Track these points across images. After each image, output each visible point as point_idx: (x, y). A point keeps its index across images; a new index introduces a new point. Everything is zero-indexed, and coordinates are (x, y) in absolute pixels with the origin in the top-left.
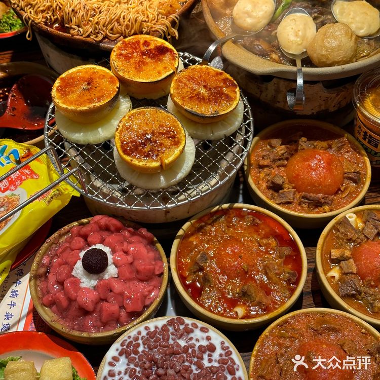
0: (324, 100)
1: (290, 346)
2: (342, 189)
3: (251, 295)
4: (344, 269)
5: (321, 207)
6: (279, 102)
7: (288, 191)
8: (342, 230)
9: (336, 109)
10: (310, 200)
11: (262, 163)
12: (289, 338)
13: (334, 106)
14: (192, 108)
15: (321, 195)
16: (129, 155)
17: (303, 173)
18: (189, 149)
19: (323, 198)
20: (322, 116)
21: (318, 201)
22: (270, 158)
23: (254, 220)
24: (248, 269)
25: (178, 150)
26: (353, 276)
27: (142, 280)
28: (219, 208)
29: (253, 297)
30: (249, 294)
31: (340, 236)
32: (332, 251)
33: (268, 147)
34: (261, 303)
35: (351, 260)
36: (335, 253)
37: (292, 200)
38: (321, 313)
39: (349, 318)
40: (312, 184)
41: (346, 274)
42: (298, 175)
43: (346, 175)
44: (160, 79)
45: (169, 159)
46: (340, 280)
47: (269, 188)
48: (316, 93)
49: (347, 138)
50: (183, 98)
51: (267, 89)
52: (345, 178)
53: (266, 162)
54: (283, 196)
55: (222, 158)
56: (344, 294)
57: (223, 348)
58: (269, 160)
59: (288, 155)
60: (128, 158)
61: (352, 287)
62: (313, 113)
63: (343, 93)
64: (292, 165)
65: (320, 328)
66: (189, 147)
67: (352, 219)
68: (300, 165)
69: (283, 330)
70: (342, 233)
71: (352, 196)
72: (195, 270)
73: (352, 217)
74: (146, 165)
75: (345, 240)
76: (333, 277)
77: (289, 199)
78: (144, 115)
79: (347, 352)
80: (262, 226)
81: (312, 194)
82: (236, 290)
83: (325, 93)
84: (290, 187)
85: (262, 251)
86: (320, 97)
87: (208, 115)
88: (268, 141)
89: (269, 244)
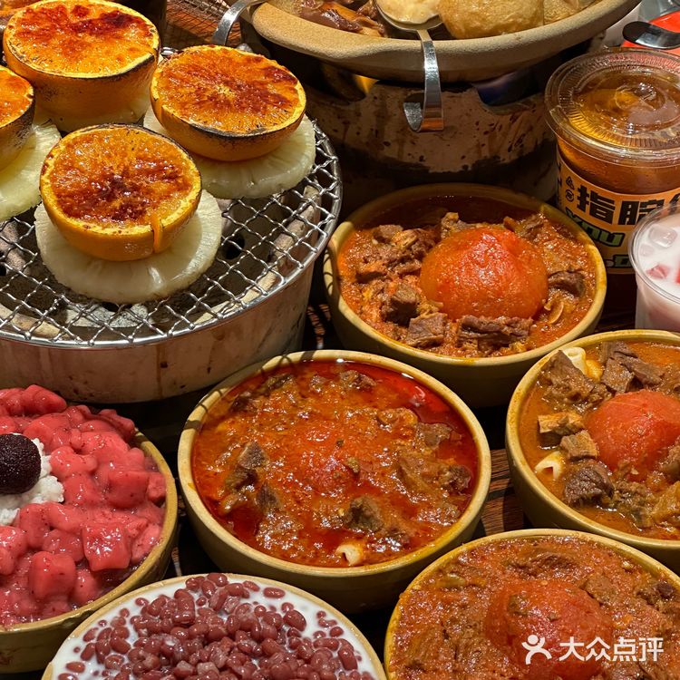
0: (486, 133)
1: (471, 602)
2: (547, 308)
3: (372, 516)
4: (571, 451)
5: (507, 346)
6: (387, 144)
7: (431, 317)
8: (556, 380)
9: (514, 156)
10: (481, 332)
11: (363, 268)
12: (468, 586)
13: (510, 150)
14: (205, 122)
15: (502, 319)
16: (77, 216)
17: (459, 275)
18: (208, 212)
19: (508, 325)
20: (487, 172)
21: (499, 332)
22: (381, 258)
23: (360, 378)
24: (359, 468)
25: (188, 199)
26: (591, 461)
27: (120, 507)
28: (281, 360)
29: (377, 521)
30: (368, 513)
31: (555, 392)
32: (541, 418)
33: (375, 242)
34: (395, 530)
35: (584, 433)
36: (547, 423)
37: (442, 336)
38: (532, 539)
39: (591, 542)
40: (482, 296)
41: (576, 459)
42: (448, 282)
43: (552, 279)
44: (123, 70)
45: (169, 218)
46: (564, 474)
47: (386, 318)
48: (467, 114)
49: (546, 214)
50: (183, 106)
51: (359, 115)
52: (550, 286)
53: (373, 267)
54: (420, 329)
55: (280, 232)
56: (576, 497)
57: (322, 624)
58: (379, 263)
59: (420, 246)
60: (78, 224)
61: (591, 481)
62: (465, 167)
63: (525, 114)
64: (431, 264)
65: (532, 561)
66: (207, 208)
67: (577, 357)
68: (449, 259)
69: (452, 572)
70: (559, 386)
71: (570, 319)
72: (239, 482)
73: (576, 354)
74: (120, 232)
75: (566, 400)
76: (550, 469)
77: (435, 334)
78: (101, 140)
79: (596, 595)
80: (381, 390)
81: (482, 318)
82: (337, 513)
83: (486, 115)
84: (434, 308)
85: (386, 434)
86: (477, 124)
87: (242, 133)
88: (373, 230)
89: (402, 419)
